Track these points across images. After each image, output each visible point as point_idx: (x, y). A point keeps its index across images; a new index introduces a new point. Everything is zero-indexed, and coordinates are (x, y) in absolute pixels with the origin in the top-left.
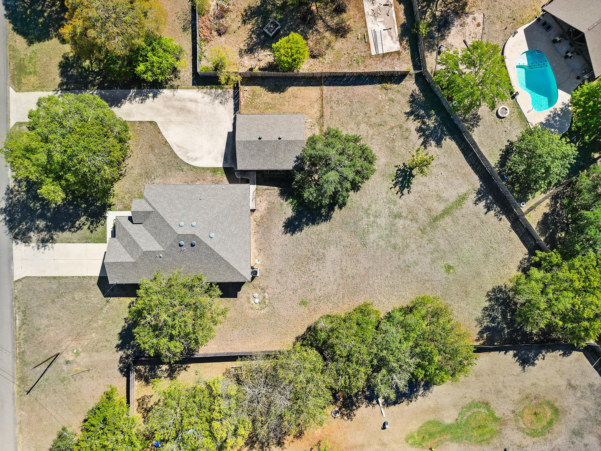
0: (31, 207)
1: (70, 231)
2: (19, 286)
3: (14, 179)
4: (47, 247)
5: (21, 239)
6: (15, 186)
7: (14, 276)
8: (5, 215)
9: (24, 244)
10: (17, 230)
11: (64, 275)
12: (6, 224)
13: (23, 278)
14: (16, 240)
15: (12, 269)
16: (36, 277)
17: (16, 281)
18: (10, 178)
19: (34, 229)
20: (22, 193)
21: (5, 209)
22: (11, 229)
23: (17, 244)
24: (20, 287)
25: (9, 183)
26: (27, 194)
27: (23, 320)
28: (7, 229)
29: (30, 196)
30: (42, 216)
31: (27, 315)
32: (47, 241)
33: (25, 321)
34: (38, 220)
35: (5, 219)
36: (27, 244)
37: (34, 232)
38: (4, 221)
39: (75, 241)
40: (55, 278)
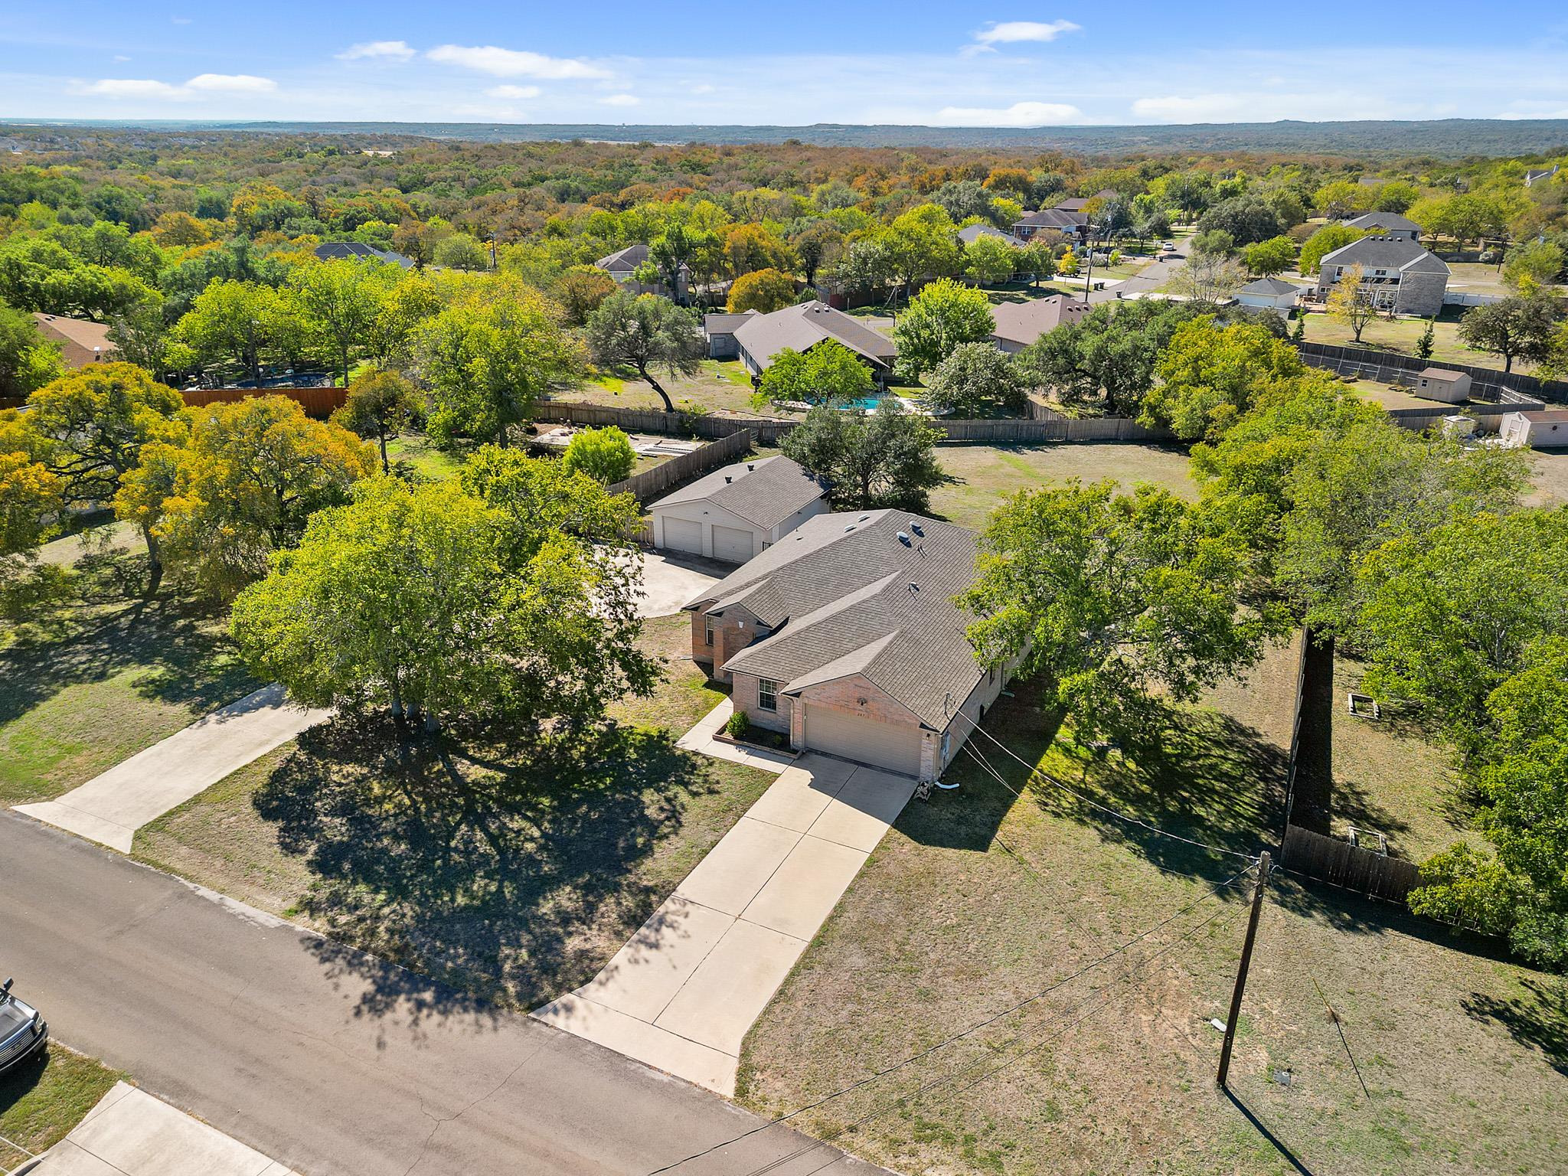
0: (466, 907)
1: (661, 838)
2: (772, 1087)
3: (307, 913)
4: (669, 918)
5: (560, 988)
6: (332, 922)
7: (710, 1087)
8: (402, 998)
9: (591, 986)
10: (511, 987)
11: (827, 911)
12: (445, 1013)
13: (745, 1054)
14: (549, 1006)
15: (666, 1079)
16: (774, 1002)
17: (741, 1091)
18: (286, 923)
19: (561, 930)
20: (386, 910)
21: (380, 989)
22: (483, 1004)
23: (569, 1009)
24: (779, 1085)
25: (297, 933)
26: (405, 898)
27: (969, 1154)
28: (470, 1017)
29: (423, 894)
30: (537, 888)
31: (950, 1125)
32: (647, 909)
33: (981, 1150)
34: (538, 905)
35: (420, 1005)
36: (601, 976)
37: (570, 934)
38: (425, 1011)
39: (710, 838)
40: (819, 942)
